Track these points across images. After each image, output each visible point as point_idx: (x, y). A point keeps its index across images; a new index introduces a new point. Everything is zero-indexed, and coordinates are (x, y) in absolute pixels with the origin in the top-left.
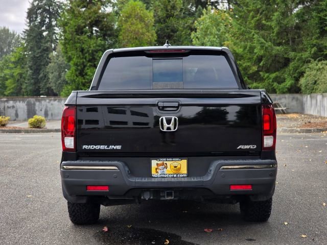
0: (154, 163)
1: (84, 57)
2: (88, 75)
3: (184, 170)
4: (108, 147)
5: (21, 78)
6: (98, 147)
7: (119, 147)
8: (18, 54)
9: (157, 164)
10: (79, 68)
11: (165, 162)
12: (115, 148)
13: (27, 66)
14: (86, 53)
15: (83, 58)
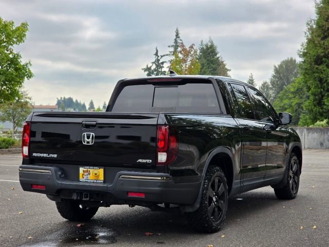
0: (81, 170)
1: (323, 86)
2: (325, 105)
3: (102, 178)
4: (49, 155)
5: (299, 108)
6: (42, 155)
7: (55, 156)
8: (297, 85)
9: (84, 171)
10: (317, 97)
11: (89, 170)
12: (53, 156)
13: (304, 96)
14: (324, 83)
15: (321, 88)
